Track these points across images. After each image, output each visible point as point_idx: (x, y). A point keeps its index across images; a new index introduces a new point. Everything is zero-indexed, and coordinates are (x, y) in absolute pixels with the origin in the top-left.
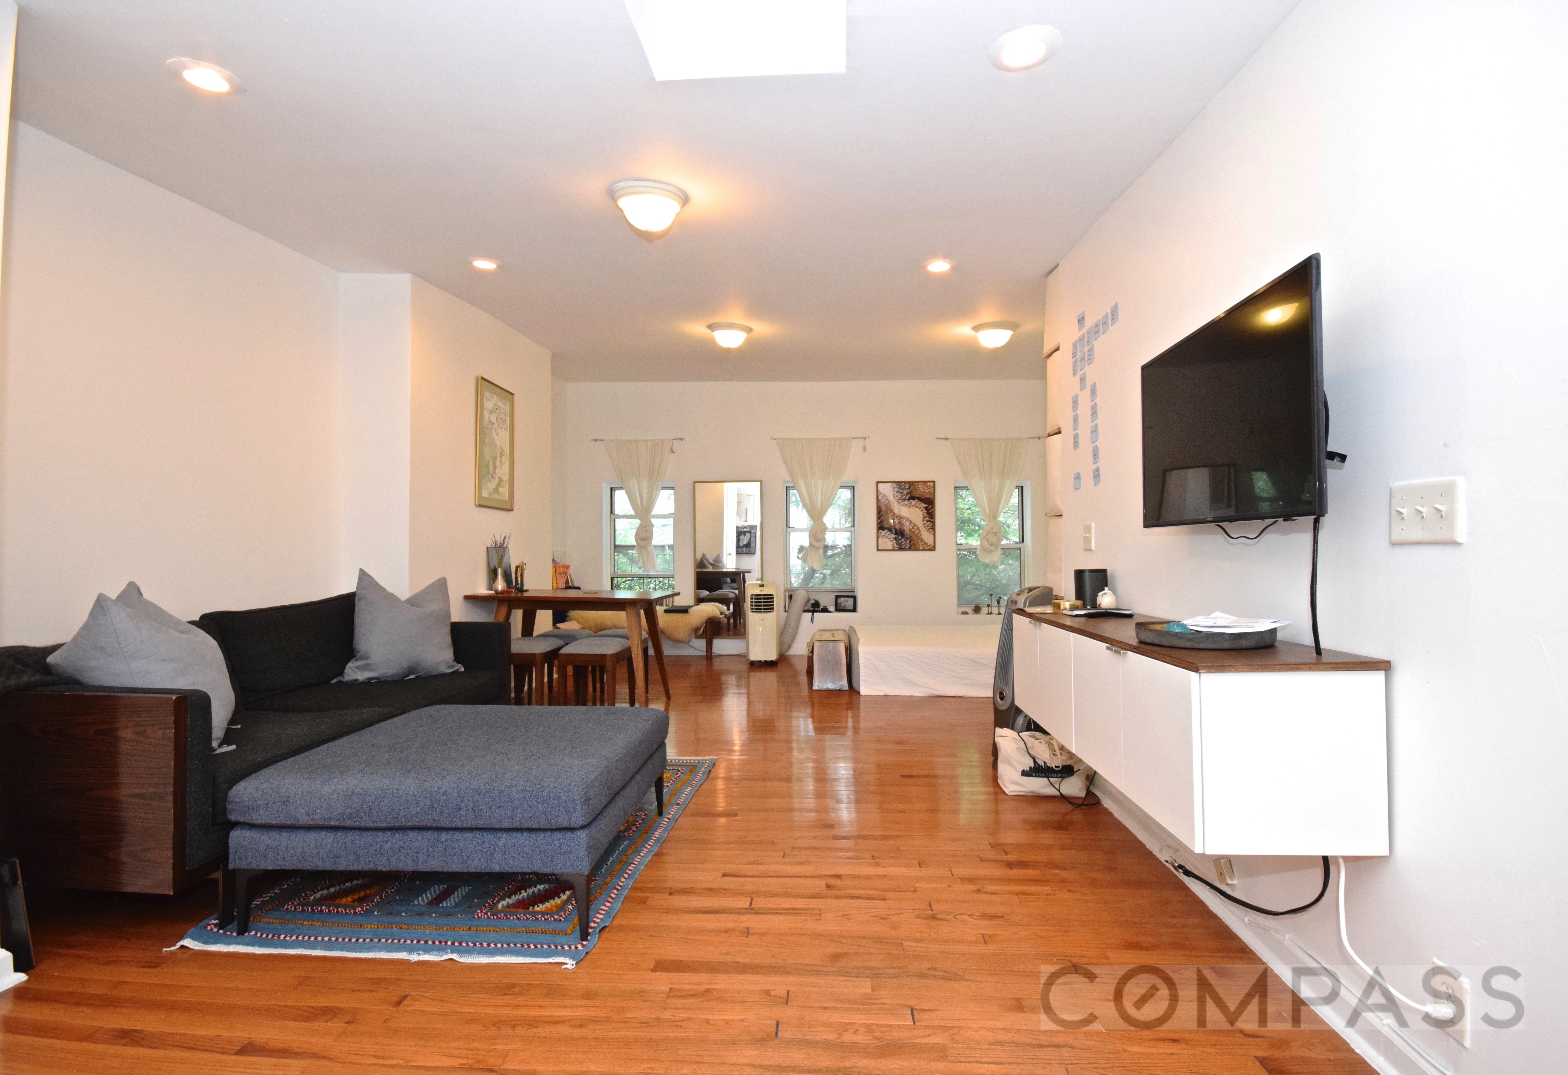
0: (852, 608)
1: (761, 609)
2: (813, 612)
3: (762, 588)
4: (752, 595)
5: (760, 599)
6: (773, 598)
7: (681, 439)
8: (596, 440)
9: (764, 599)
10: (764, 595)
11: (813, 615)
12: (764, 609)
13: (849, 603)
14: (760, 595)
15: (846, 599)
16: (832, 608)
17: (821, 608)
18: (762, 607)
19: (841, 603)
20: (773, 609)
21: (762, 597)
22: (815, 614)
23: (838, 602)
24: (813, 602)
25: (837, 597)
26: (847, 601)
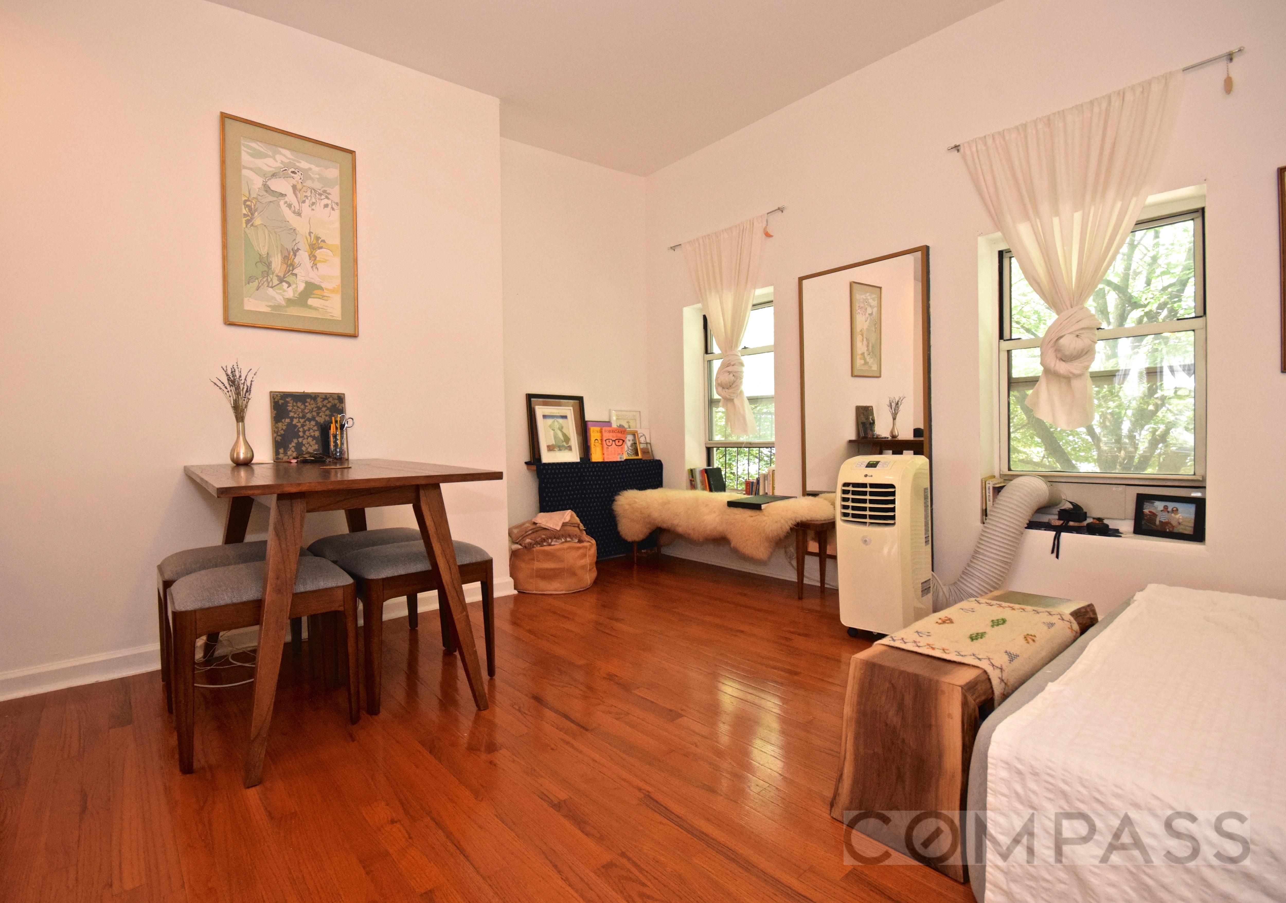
0: (1188, 528)
1: (864, 517)
2: (1058, 530)
3: (870, 471)
4: (845, 485)
5: (865, 493)
6: (893, 494)
7: (781, 210)
8: (673, 248)
9: (872, 494)
10: (872, 486)
11: (1057, 538)
12: (872, 517)
13: (1179, 516)
14: (864, 485)
15: (1171, 505)
16: (1126, 526)
17: (1085, 523)
18: (868, 513)
19: (1154, 515)
20: (893, 518)
21: (868, 489)
22: (1063, 535)
23: (1146, 511)
24: (1068, 506)
25: (1142, 499)
26: (1175, 511)
